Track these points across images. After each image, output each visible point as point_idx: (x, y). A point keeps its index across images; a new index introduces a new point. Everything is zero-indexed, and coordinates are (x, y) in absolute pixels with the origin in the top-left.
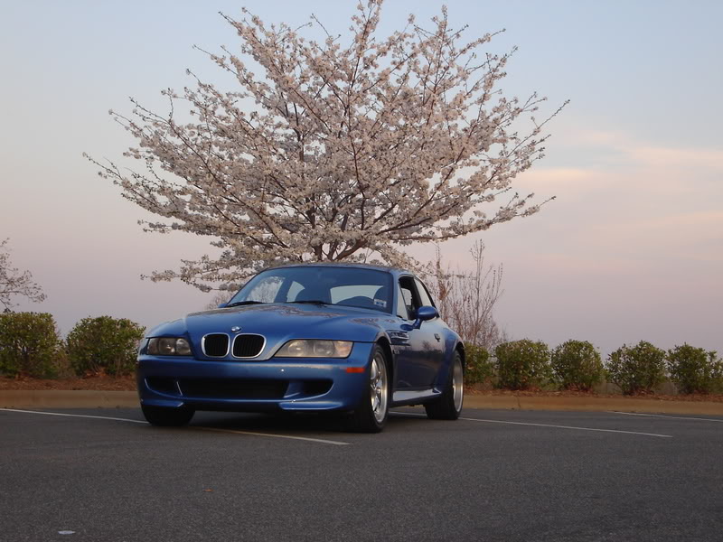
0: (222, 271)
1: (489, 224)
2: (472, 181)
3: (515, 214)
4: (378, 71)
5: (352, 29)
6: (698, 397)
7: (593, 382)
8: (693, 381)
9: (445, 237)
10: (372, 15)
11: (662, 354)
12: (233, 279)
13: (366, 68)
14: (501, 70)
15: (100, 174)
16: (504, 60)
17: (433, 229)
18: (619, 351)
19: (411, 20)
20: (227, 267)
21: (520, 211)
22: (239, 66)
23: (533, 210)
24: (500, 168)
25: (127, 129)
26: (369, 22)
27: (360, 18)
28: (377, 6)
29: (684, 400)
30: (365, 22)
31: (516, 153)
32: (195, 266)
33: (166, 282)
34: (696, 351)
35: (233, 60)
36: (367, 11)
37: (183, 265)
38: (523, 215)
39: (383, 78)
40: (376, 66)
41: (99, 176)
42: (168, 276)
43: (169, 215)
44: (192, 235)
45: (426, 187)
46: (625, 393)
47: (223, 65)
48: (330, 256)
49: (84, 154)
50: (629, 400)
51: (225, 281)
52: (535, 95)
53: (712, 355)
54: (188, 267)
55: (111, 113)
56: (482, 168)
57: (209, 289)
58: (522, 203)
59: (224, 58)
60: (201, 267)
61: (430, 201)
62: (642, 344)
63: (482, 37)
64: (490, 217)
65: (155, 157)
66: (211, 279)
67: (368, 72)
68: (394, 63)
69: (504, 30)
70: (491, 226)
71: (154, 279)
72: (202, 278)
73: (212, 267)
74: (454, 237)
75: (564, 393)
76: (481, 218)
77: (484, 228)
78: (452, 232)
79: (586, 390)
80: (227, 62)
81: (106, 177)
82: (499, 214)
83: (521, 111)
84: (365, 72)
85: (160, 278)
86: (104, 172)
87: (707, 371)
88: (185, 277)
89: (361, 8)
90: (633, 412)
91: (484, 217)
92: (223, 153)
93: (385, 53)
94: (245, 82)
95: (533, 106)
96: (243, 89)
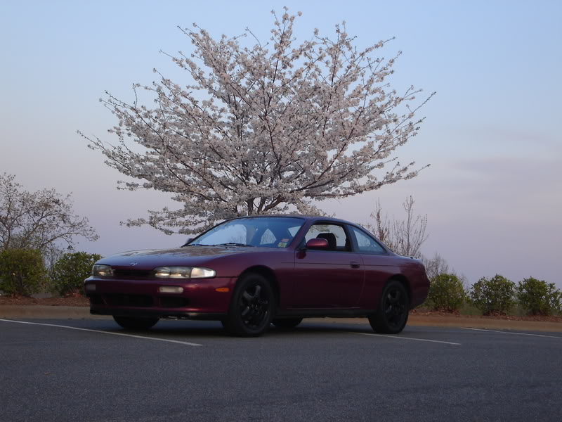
0: (179, 219)
1: (380, 185)
2: (362, 153)
3: (399, 177)
4: (294, 70)
5: (272, 39)
6: (539, 318)
7: (457, 305)
8: (536, 305)
9: (346, 195)
10: (286, 29)
11: (512, 284)
12: (187, 225)
13: (285, 68)
14: (390, 69)
15: (89, 146)
16: (392, 61)
17: (338, 188)
18: (480, 282)
19: (316, 33)
20: (183, 216)
21: (404, 175)
22: (193, 66)
23: (413, 175)
24: (384, 142)
25: (113, 112)
26: (284, 34)
27: (277, 31)
28: (290, 22)
29: (528, 320)
30: (281, 34)
31: (397, 132)
32: (159, 216)
33: (138, 227)
34: (539, 283)
35: (187, 61)
36: (282, 26)
37: (150, 214)
38: (405, 178)
39: (298, 74)
40: (291, 66)
41: (88, 148)
42: (140, 222)
43: (140, 176)
44: (159, 192)
45: (325, 157)
46: (484, 315)
47: (182, 65)
48: (260, 208)
49: (78, 132)
50: (484, 319)
51: (181, 227)
52: (412, 87)
53: (551, 286)
54: (153, 216)
55: (101, 100)
56: (369, 143)
57: (171, 232)
58: (405, 169)
59: (182, 60)
60: (164, 215)
61: (330, 167)
62: (497, 277)
63: (377, 43)
64: (380, 180)
65: (132, 133)
66: (171, 225)
67: (286, 71)
68: (306, 64)
69: (394, 38)
70: (381, 187)
71: (128, 225)
72: (164, 224)
73: (172, 216)
74: (353, 194)
75: (433, 313)
76: (373, 181)
77: (376, 188)
78: (351, 191)
79: (451, 311)
80: (184, 63)
81: (93, 149)
82: (386, 178)
83: (402, 99)
84: (283, 71)
85: (133, 224)
86: (93, 145)
87: (547, 298)
88: (152, 223)
89: (277, 24)
90: (484, 329)
91: (376, 180)
92: (182, 131)
93: (298, 57)
94: (197, 78)
95: (411, 96)
96: (196, 83)
